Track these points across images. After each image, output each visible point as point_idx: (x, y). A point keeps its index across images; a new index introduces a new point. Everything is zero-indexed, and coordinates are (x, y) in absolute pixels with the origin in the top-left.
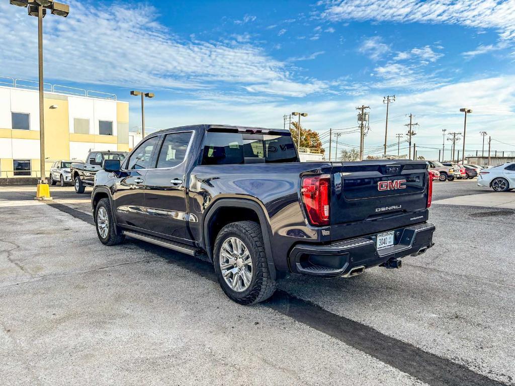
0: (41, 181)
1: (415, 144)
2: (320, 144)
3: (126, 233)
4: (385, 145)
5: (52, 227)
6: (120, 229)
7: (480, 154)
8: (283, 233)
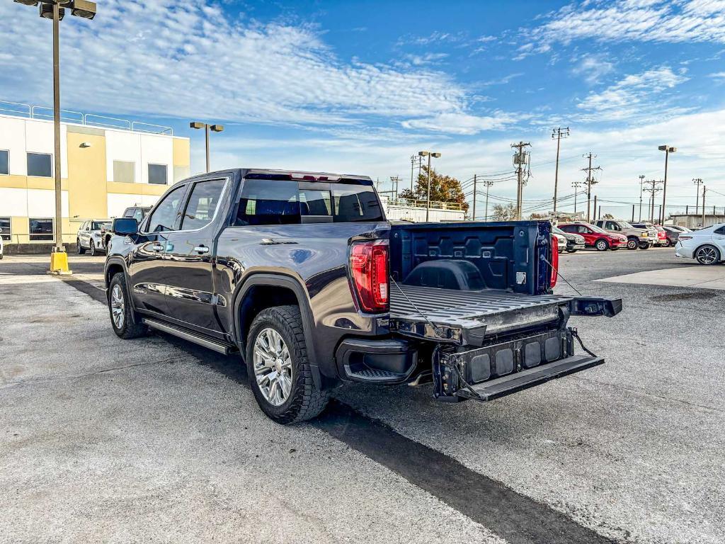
0: (56, 249)
1: (595, 197)
2: (462, 197)
3: (147, 321)
4: (555, 198)
5: (58, 313)
6: (139, 316)
7: (692, 211)
8: (330, 322)
